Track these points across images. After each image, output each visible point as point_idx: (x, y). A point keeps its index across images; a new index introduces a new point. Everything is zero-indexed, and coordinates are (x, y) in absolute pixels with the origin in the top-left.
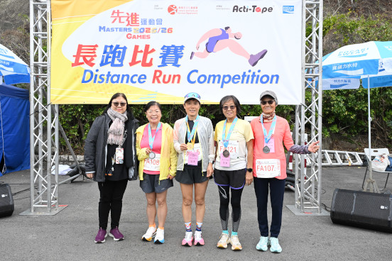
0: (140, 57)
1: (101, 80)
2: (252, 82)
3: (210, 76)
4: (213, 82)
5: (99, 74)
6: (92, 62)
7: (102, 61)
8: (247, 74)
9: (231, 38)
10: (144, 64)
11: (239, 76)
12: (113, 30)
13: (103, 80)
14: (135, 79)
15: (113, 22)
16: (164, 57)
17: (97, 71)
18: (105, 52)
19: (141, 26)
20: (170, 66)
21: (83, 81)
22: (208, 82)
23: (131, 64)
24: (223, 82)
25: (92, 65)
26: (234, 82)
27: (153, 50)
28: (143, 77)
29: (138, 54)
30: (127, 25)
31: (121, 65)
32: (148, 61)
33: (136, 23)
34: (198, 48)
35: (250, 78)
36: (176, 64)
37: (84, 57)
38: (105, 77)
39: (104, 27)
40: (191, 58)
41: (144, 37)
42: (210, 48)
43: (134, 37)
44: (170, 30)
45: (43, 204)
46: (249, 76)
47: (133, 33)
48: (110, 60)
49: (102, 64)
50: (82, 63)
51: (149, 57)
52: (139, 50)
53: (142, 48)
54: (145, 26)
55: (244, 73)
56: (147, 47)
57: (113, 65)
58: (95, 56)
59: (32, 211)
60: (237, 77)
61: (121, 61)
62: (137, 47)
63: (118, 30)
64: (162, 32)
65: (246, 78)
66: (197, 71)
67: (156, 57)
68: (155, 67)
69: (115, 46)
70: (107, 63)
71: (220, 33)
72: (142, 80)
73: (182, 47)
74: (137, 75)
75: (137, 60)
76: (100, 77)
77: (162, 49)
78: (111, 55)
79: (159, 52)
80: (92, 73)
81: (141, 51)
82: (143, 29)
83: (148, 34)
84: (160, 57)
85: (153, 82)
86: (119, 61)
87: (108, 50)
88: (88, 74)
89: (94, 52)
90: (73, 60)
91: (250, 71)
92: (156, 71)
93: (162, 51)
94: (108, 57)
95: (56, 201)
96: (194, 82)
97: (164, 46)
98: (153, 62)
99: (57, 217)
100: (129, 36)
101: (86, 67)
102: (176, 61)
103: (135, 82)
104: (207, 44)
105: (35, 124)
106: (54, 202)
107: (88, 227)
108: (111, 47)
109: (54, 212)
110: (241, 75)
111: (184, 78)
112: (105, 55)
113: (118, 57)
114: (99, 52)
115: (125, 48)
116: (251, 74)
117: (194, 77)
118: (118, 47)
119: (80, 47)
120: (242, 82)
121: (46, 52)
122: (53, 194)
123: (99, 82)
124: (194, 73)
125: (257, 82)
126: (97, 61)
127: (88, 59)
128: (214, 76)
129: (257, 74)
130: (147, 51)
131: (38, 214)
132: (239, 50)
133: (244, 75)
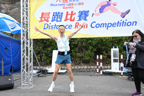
0: (69, 17)
1: (52, 28)
2: (122, 26)
3: (101, 24)
4: (103, 27)
5: (51, 25)
6: (48, 20)
7: (52, 20)
8: (120, 22)
9: (112, 5)
10: (71, 20)
11: (116, 23)
12: (57, 5)
13: (53, 28)
14: (67, 27)
15: (57, 1)
16: (80, 16)
17: (50, 24)
18: (53, 15)
19: (69, 3)
20: (83, 20)
21: (44, 29)
22: (101, 27)
23: (65, 20)
24: (108, 26)
25: (48, 21)
26: (113, 26)
27: (75, 14)
28: (70, 26)
29: (68, 15)
30: (63, 3)
31: (61, 21)
32: (73, 19)
33: (67, 1)
34: (95, 11)
35: (122, 24)
36: (85, 19)
37: (44, 18)
38: (54, 27)
39: (53, 4)
40: (92, 16)
41: (70, 8)
42: (101, 11)
43: (66, 8)
44: (83, 4)
45: (26, 84)
46: (121, 23)
47: (65, 6)
48: (56, 19)
49: (52, 21)
50: (44, 21)
51: (73, 16)
52: (69, 14)
53: (70, 13)
54: (71, 3)
55: (119, 22)
56: (72, 12)
57: (57, 21)
58: (49, 17)
59: (22, 87)
60: (115, 24)
61: (61, 19)
62: (67, 12)
63: (59, 5)
64: (79, 5)
65: (119, 24)
66: (95, 22)
67: (76, 17)
68: (76, 21)
69: (58, 13)
70: (54, 20)
71: (106, 3)
72: (70, 27)
73: (88, 11)
74: (68, 25)
75: (68, 18)
76: (52, 27)
77: (79, 13)
78: (56, 17)
79: (77, 14)
80: (48, 25)
81: (70, 14)
82: (70, 4)
83: (72, 6)
84: (78, 17)
85: (75, 28)
86: (60, 19)
87: (55, 14)
88: (46, 25)
89: (49, 16)
90: (40, 19)
91: (121, 20)
92: (76, 23)
93: (79, 14)
94: (55, 18)
95: (32, 83)
96: (94, 27)
97: (80, 11)
98: (75, 19)
99: (32, 89)
100: (64, 8)
101: (45, 22)
102: (86, 18)
103: (67, 28)
104: (100, 9)
105: (23, 48)
106: (31, 83)
107: (47, 94)
108: (56, 13)
109: (31, 87)
110: (117, 22)
111: (89, 26)
112: (54, 17)
113: (59, 17)
114: (51, 15)
115: (62, 13)
116: (122, 22)
117: (94, 25)
118: (59, 13)
119: (43, 14)
120: (117, 26)
121: (28, 16)
122: (30, 80)
123: (51, 29)
124: (94, 23)
125: (125, 26)
126: (50, 19)
127: (46, 19)
128: (104, 24)
129: (125, 21)
130: (72, 14)
131: (24, 88)
132: (116, 11)
133: (118, 22)
